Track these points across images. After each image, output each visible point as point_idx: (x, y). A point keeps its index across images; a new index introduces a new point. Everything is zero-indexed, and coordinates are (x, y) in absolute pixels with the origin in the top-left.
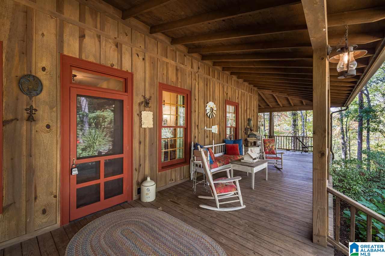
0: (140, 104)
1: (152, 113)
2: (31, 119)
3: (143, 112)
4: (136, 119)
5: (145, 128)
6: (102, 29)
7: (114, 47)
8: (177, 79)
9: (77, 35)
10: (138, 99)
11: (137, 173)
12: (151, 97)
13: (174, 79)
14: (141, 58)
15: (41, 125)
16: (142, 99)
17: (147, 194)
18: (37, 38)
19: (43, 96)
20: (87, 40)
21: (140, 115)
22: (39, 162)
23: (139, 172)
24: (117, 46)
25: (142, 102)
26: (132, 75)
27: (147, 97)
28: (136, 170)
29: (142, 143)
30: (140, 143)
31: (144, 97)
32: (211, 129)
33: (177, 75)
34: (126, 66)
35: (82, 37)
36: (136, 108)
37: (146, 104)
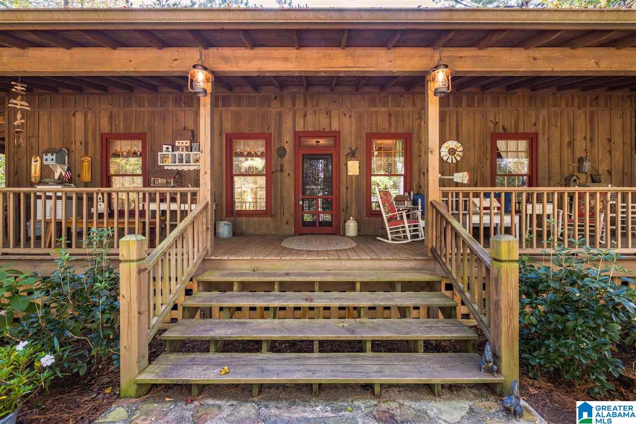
0: (347, 156)
1: (358, 162)
2: (281, 170)
3: (348, 162)
4: (343, 167)
5: (352, 176)
6: (317, 105)
7: (326, 115)
8: (390, 124)
9: (302, 116)
10: (344, 151)
11: (344, 213)
12: (357, 148)
13: (386, 125)
14: (348, 116)
15: (285, 174)
16: (349, 151)
17: (348, 229)
18: (284, 125)
19: (287, 157)
20: (308, 117)
21: (346, 165)
22: (285, 194)
23: (346, 212)
24: (327, 114)
25: (349, 154)
26: (339, 132)
27: (353, 148)
28: (343, 210)
29: (349, 190)
30: (347, 188)
31: (351, 149)
32: (451, 177)
33: (390, 119)
34: (335, 126)
35: (305, 116)
36: (343, 158)
37: (353, 155)
